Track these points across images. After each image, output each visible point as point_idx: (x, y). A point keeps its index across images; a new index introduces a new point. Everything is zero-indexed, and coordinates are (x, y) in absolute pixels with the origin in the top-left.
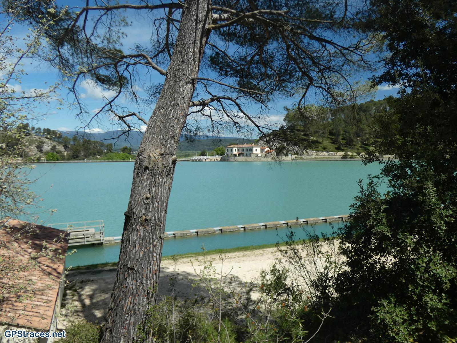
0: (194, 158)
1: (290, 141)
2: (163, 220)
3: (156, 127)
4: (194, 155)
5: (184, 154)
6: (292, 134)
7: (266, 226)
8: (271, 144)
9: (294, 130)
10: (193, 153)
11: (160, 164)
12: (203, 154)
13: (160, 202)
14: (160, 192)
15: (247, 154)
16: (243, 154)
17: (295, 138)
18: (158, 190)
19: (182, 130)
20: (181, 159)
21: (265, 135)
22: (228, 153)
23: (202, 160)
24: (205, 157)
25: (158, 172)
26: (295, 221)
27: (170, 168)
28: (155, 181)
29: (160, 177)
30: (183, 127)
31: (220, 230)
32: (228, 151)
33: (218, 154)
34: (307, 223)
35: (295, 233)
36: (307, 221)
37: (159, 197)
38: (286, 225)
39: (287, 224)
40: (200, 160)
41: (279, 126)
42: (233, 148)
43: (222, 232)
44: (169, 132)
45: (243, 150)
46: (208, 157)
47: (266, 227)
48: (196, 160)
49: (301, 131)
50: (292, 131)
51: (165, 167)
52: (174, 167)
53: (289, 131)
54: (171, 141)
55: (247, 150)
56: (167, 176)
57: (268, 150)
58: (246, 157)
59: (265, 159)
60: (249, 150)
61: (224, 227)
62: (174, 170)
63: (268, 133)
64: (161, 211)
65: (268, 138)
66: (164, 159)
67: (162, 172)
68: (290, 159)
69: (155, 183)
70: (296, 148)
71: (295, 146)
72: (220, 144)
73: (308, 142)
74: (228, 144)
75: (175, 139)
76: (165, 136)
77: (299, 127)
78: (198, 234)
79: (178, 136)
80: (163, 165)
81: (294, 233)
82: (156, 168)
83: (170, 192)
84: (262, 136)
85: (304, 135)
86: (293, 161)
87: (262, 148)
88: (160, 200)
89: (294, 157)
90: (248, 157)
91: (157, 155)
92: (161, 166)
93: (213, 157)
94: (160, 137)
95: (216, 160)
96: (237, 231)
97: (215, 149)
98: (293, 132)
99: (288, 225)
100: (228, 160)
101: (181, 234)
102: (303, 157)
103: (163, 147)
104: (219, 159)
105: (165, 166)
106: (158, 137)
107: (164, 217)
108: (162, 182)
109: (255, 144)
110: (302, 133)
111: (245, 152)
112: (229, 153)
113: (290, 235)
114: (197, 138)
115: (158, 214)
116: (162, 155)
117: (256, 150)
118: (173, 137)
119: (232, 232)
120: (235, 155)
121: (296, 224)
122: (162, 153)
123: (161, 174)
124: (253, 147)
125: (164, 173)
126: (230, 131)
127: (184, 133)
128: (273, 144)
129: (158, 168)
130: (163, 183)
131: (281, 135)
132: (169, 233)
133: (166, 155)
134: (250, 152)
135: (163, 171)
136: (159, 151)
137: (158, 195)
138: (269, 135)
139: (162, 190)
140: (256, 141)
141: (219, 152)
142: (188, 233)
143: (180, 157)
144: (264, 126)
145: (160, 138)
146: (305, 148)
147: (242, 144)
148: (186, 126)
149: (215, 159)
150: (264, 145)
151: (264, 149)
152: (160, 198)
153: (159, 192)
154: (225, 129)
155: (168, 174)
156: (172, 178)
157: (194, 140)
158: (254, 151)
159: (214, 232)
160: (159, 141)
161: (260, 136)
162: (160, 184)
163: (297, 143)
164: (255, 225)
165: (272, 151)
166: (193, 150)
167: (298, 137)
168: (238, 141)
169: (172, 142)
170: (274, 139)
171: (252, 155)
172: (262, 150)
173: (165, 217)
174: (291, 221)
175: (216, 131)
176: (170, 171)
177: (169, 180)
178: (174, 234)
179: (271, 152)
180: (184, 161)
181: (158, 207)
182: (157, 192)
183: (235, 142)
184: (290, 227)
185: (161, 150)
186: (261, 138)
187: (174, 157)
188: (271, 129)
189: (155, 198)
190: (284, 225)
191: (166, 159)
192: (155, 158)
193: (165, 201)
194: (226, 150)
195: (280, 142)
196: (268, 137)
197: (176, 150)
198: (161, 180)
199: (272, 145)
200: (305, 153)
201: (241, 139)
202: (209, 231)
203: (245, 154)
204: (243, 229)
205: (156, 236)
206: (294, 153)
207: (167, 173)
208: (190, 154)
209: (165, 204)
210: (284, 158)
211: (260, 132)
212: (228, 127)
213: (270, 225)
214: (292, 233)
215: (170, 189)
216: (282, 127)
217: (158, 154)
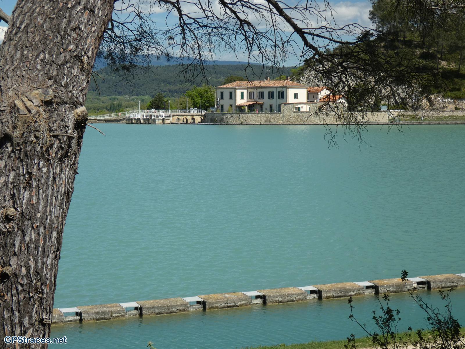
0: (134, 114)
1: (385, 71)
2: (48, 276)
3: (31, 30)
4: (132, 107)
5: (108, 104)
6: (391, 52)
7: (319, 293)
8: (336, 80)
9: (397, 44)
10: (132, 103)
11: (43, 128)
12: (157, 105)
13: (42, 230)
14: (42, 203)
15: (271, 106)
16: (261, 105)
17: (400, 65)
18: (38, 198)
19: (100, 38)
20: (98, 118)
21: (320, 54)
22: (222, 102)
23: (154, 120)
24: (163, 113)
25: (38, 149)
26: (397, 280)
27: (70, 138)
28: (30, 173)
29: (41, 164)
30: (105, 31)
31: (199, 303)
32: (222, 98)
33: (195, 106)
34: (429, 288)
35: (398, 312)
36: (428, 283)
37: (39, 215)
38: (372, 291)
39: (376, 288)
40: (149, 121)
41: (359, 32)
42: (235, 89)
43: (204, 308)
44: (68, 45)
45: (261, 95)
46: (170, 112)
47: (320, 298)
48: (139, 119)
49: (416, 47)
50: (391, 46)
51: (55, 136)
52: (80, 137)
53: (383, 44)
54: (72, 67)
55: (271, 95)
56: (61, 160)
57: (328, 96)
58: (269, 115)
59: (319, 119)
60: (276, 95)
61: (212, 296)
62: (79, 144)
63: (328, 50)
64: (44, 251)
65: (328, 65)
66: (55, 114)
67: (47, 150)
68: (386, 120)
69: (30, 178)
70: (401, 91)
71: (399, 85)
72: (201, 77)
73: (434, 75)
74: (222, 79)
75: (82, 62)
76: (57, 55)
77: (409, 36)
78: (141, 314)
79: (90, 54)
80: (51, 130)
81: (394, 313)
82: (32, 138)
83: (68, 202)
84: (313, 57)
85: (424, 56)
86: (392, 123)
87: (312, 90)
88: (41, 222)
89: (395, 113)
90: (274, 115)
91: (34, 104)
92: (45, 135)
93: (183, 112)
94: (42, 56)
95: (190, 121)
96: (245, 305)
97: (189, 92)
98: (394, 48)
99: (377, 293)
100: (221, 121)
101: (97, 313)
102: (420, 114)
103: (50, 82)
104: (198, 119)
105: (56, 133)
106: (38, 56)
107: (52, 269)
108: (48, 177)
109: (293, 80)
110: (418, 51)
111: (266, 101)
112: (226, 102)
113: (385, 317)
114: (139, 62)
115: (36, 261)
116: (47, 103)
117: (296, 96)
118: (78, 57)
119: (231, 307)
120: (240, 109)
121: (399, 290)
122: (48, 98)
123: (45, 155)
124: (286, 88)
125: (53, 152)
126: (228, 44)
127: (105, 47)
128: (341, 80)
129: (36, 137)
130: (51, 179)
131: (362, 55)
132: (64, 310)
133: (58, 104)
134: (280, 101)
135: (51, 146)
136: (40, 95)
137: (36, 211)
138: (330, 56)
139: (47, 196)
140: (296, 71)
141: (199, 101)
142: (116, 312)
143: (97, 110)
144: (317, 32)
145: (42, 60)
146: (426, 90)
147: (260, 80)
148: (112, 29)
149: (189, 118)
150: (316, 81)
151: (316, 93)
152: (42, 217)
153: (38, 203)
154: (214, 39)
155: (65, 155)
156: (74, 167)
157: (133, 66)
158: (291, 99)
159: (186, 307)
160: (39, 67)
161: (306, 57)
162: (43, 181)
163: (404, 76)
164: (291, 291)
165: (337, 97)
166: (131, 93)
167: (406, 63)
168: (249, 70)
169: (76, 71)
170: (343, 67)
171: (284, 108)
172: (311, 96)
173: (54, 268)
174: (386, 281)
175: (191, 43)
176: (70, 147)
177: (67, 171)
178: (77, 314)
179: (335, 101)
180: (107, 121)
181: (37, 241)
182: (35, 201)
183: (242, 73)
184: (386, 297)
185: (46, 93)
186: (308, 63)
187: (81, 110)
188: (335, 38)
189: (30, 219)
190: (368, 292)
191: (58, 115)
192: (30, 112)
193: (55, 226)
194: (217, 96)
195: (360, 73)
196: (328, 60)
197: (85, 91)
198: (45, 170)
199: (339, 83)
200: (425, 103)
201: (257, 66)
202: (173, 307)
203: (266, 106)
204: (259, 301)
205: (30, 318)
206: (396, 102)
207: (61, 152)
208: (124, 103)
209: (54, 234)
210: (370, 116)
211: (306, 48)
212: (224, 32)
213: (330, 291)
214: (389, 312)
215: (68, 195)
216: (366, 34)
217: (37, 102)
